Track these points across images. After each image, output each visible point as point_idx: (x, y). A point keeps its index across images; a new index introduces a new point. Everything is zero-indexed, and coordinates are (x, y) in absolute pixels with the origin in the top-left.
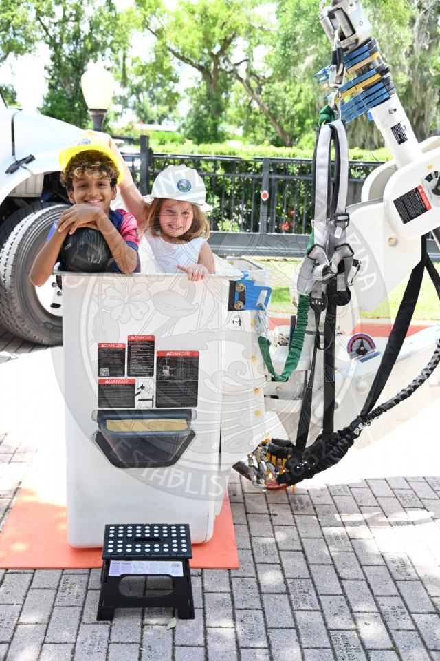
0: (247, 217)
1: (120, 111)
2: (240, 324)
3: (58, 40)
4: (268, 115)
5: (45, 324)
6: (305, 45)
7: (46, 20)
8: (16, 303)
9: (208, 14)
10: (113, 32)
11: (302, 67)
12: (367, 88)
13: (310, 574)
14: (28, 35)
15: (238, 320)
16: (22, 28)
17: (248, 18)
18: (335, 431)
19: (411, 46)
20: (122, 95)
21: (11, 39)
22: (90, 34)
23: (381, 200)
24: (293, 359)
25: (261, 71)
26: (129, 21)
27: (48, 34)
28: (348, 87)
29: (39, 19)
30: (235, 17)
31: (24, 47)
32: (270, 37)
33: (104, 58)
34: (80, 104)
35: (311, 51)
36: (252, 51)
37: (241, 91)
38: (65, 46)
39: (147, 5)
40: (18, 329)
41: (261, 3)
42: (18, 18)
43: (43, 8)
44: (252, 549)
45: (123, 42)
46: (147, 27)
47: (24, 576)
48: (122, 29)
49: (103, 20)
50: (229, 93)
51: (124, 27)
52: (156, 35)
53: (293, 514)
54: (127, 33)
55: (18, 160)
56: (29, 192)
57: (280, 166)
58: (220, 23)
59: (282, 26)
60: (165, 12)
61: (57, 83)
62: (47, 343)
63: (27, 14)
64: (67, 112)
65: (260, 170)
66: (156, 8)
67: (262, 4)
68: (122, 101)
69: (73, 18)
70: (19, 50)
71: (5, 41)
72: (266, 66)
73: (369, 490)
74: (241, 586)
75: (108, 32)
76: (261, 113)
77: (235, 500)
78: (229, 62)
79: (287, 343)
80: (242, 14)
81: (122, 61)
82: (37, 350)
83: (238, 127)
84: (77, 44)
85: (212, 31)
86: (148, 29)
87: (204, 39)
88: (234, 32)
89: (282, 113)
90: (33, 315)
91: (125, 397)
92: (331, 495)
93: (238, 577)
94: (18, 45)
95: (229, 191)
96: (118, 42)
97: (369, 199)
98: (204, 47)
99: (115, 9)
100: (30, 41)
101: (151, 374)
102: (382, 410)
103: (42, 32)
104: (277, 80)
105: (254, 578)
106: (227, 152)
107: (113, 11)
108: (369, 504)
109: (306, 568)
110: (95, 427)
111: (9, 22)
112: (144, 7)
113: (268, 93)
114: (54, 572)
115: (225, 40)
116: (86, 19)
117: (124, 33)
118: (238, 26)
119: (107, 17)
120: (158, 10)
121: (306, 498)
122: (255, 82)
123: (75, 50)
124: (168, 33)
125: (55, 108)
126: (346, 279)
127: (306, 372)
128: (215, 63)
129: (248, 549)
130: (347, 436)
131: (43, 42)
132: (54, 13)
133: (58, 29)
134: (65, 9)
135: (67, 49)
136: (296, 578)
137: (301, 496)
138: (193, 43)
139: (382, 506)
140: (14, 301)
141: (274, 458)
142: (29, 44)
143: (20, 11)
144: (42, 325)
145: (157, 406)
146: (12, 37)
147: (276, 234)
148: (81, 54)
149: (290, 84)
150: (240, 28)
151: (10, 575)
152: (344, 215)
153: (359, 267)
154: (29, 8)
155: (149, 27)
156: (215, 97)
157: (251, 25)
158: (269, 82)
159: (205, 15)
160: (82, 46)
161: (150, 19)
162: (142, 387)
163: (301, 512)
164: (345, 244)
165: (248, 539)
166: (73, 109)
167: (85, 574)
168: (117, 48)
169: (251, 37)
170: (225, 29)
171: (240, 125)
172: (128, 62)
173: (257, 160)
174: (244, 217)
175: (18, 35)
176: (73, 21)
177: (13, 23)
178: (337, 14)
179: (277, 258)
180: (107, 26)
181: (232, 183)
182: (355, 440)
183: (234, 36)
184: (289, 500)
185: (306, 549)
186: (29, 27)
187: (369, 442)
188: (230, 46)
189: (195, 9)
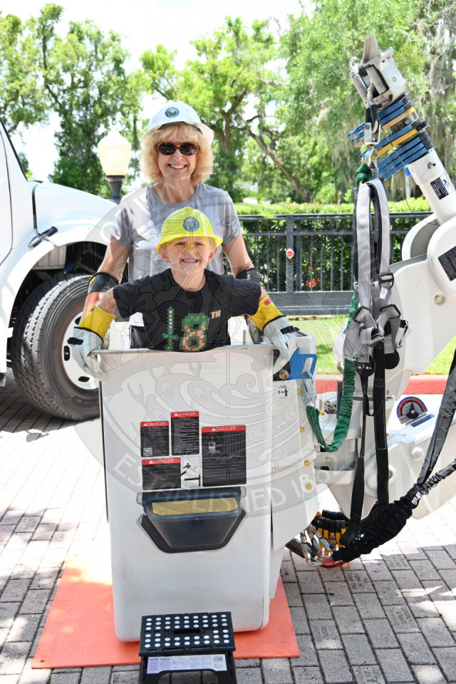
0: (273, 276)
1: (132, 174)
2: (286, 395)
3: (67, 107)
4: (284, 170)
5: (73, 398)
6: (319, 98)
7: (55, 88)
8: (44, 378)
9: (218, 73)
10: (123, 96)
11: (317, 120)
12: (403, 145)
13: (376, 659)
14: (38, 103)
15: (284, 390)
16: (31, 97)
17: (258, 74)
18: (391, 501)
19: (427, 93)
20: (134, 158)
21: (20, 108)
22: (100, 99)
23: (424, 257)
24: (342, 427)
25: (273, 127)
26: (138, 84)
27: (57, 101)
28: (384, 144)
29: (48, 87)
30: (245, 74)
31: (34, 115)
32: (282, 92)
33: (114, 122)
34: (93, 169)
35: (325, 104)
36: (264, 107)
37: (254, 148)
38: (75, 112)
39: (156, 67)
40: (46, 406)
41: (270, 59)
42: (26, 87)
43: (51, 76)
44: (311, 634)
45: (133, 105)
46: (156, 89)
47: (71, 675)
48: (131, 93)
49: (112, 85)
50: (242, 149)
51: (133, 90)
52: (166, 97)
53: (351, 593)
54: (136, 96)
55: (40, 232)
56: (52, 264)
57: (304, 223)
58: (229, 81)
59: (293, 81)
60: (174, 73)
61: (68, 150)
62: (77, 418)
63: (35, 83)
64: (79, 178)
65: (283, 228)
66: (165, 70)
67: (272, 60)
68: (134, 165)
69: (82, 85)
70: (29, 120)
71: (15, 110)
72: (279, 121)
73: (428, 562)
74: (303, 676)
75: (117, 96)
76: (275, 168)
77: (288, 580)
78: (241, 119)
79: (334, 411)
80: (252, 71)
81: (132, 124)
82: (67, 426)
83: (254, 184)
84: (87, 109)
85: (222, 89)
86: (158, 91)
87: (215, 98)
88: (244, 89)
89: (297, 167)
90: (62, 390)
91: (170, 477)
92: (389, 569)
93: (299, 666)
94: (27, 114)
95: (253, 251)
96: (127, 106)
97: (411, 256)
98: (215, 106)
99: (123, 73)
100: (39, 109)
101: (197, 452)
102: (439, 477)
103: (51, 100)
104: (290, 135)
105: (317, 666)
106: (249, 211)
107: (122, 75)
108: (431, 577)
109: (371, 653)
110: (140, 510)
111: (17, 92)
112: (153, 70)
113: (282, 148)
114: (103, 669)
115: (236, 98)
116: (94, 84)
117: (134, 97)
118: (249, 83)
119: (115, 81)
120: (167, 72)
121: (363, 575)
122: (268, 137)
123: (85, 116)
124: (178, 95)
125: (68, 175)
126: (393, 340)
127: (356, 440)
128: (226, 121)
129: (307, 634)
130: (405, 506)
131: (52, 109)
132: (63, 81)
133: (67, 96)
134: (73, 76)
135: (77, 115)
136: (362, 665)
137: (357, 572)
138: (204, 102)
139: (446, 579)
140: (42, 376)
141: (326, 532)
142: (39, 113)
143: (29, 80)
144: (71, 399)
145: (204, 485)
146: (22, 106)
147: (303, 292)
148: (91, 120)
149: (303, 138)
150: (250, 85)
151: (57, 675)
152: (388, 275)
153: (407, 328)
154: (37, 76)
155: (159, 89)
156: (228, 155)
157: (260, 81)
158: (282, 137)
159: (214, 75)
160: (92, 111)
161: (159, 81)
162: (188, 466)
163: (359, 590)
164: (391, 305)
165: (306, 623)
166: (86, 175)
167: (135, 670)
168: (127, 112)
169: (262, 93)
170: (235, 87)
171: (255, 181)
172: (139, 125)
173: (279, 218)
174: (270, 277)
175: (27, 104)
176: (81, 87)
177: (21, 92)
178: (368, 71)
179: (307, 317)
180: (116, 91)
181: (255, 242)
182: (413, 510)
183: (245, 93)
184: (345, 577)
185: (369, 632)
186: (38, 95)
187: (428, 512)
188: (242, 103)
189: (204, 68)
